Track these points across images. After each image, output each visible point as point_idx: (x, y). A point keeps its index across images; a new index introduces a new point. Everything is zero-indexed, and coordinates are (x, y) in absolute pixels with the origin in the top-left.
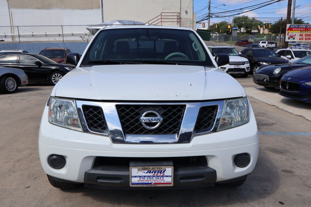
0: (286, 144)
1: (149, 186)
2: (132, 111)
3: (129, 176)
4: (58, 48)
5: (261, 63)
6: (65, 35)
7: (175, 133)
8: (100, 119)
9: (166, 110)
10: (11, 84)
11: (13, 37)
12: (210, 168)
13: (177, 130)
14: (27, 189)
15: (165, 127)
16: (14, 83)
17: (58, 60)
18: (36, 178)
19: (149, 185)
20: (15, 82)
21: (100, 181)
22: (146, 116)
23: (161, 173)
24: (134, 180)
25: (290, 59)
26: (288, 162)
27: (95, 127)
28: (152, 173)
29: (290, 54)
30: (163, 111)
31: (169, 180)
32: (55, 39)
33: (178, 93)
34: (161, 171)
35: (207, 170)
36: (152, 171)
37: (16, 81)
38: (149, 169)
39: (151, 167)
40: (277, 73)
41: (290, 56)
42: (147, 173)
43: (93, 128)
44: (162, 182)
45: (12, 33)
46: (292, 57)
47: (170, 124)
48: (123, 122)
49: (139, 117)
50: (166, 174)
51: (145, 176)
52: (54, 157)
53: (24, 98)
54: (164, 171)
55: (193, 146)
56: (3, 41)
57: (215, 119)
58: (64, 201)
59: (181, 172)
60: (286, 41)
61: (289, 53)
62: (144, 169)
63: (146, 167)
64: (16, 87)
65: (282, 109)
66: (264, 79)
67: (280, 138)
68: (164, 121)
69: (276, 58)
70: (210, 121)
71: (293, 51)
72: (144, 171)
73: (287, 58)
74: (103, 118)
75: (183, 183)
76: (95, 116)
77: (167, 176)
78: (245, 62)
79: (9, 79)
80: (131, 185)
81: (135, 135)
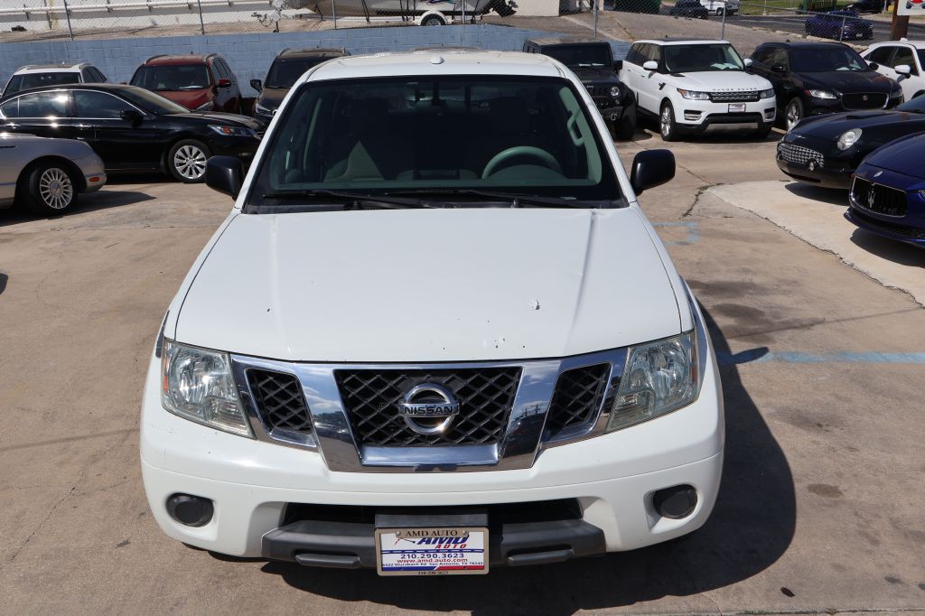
0: (836, 396)
1: (427, 573)
2: (378, 384)
3: (373, 549)
4: (189, 57)
5: (813, 93)
6: (206, 7)
7: (491, 440)
8: (295, 404)
9: (469, 381)
10: (56, 187)
11: (50, 17)
12: (586, 524)
13: (497, 434)
14: (122, 550)
15: (467, 426)
16: (64, 184)
17: (191, 97)
18: (142, 514)
20: (69, 181)
21: (301, 559)
22: (415, 399)
23: (456, 542)
24: (389, 560)
25: (907, 76)
26: (830, 458)
27: (284, 425)
28: (434, 542)
29: (909, 58)
30: (459, 385)
31: (479, 559)
32: (177, 19)
33: (501, 340)
35: (579, 531)
36: (433, 539)
37: (69, 177)
38: (425, 533)
39: (431, 531)
40: (850, 144)
41: (905, 68)
42: (420, 543)
43: (279, 426)
44: (460, 564)
45: (46, 5)
46: (914, 71)
47: (479, 417)
48: (354, 415)
49: (396, 402)
50: (470, 544)
51: (415, 551)
52: (184, 499)
53: (96, 233)
54: (465, 540)
55: (539, 476)
56: (21, 29)
57: (601, 399)
58: (218, 588)
59: (510, 537)
60: (899, 14)
61: (905, 54)
62: (412, 533)
63: (416, 531)
64: (70, 197)
65: (852, 265)
66: (809, 161)
67: (824, 375)
68: (465, 410)
69: (860, 74)
70: (589, 404)
71: (918, 51)
72: (413, 540)
73: (898, 72)
74: (301, 402)
75: (515, 562)
76: (283, 395)
77: (473, 551)
78: (760, 92)
79: (49, 173)
80: (380, 573)
81: (386, 448)
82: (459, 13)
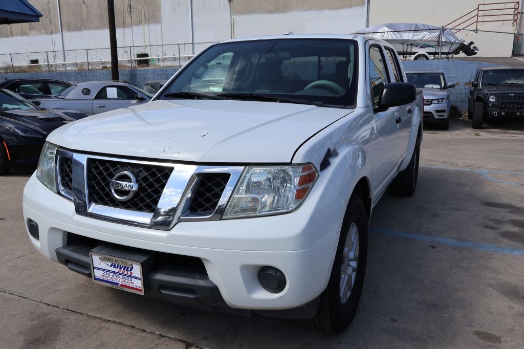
19: (115, 286)
34: (128, 268)
82: (438, 53)
